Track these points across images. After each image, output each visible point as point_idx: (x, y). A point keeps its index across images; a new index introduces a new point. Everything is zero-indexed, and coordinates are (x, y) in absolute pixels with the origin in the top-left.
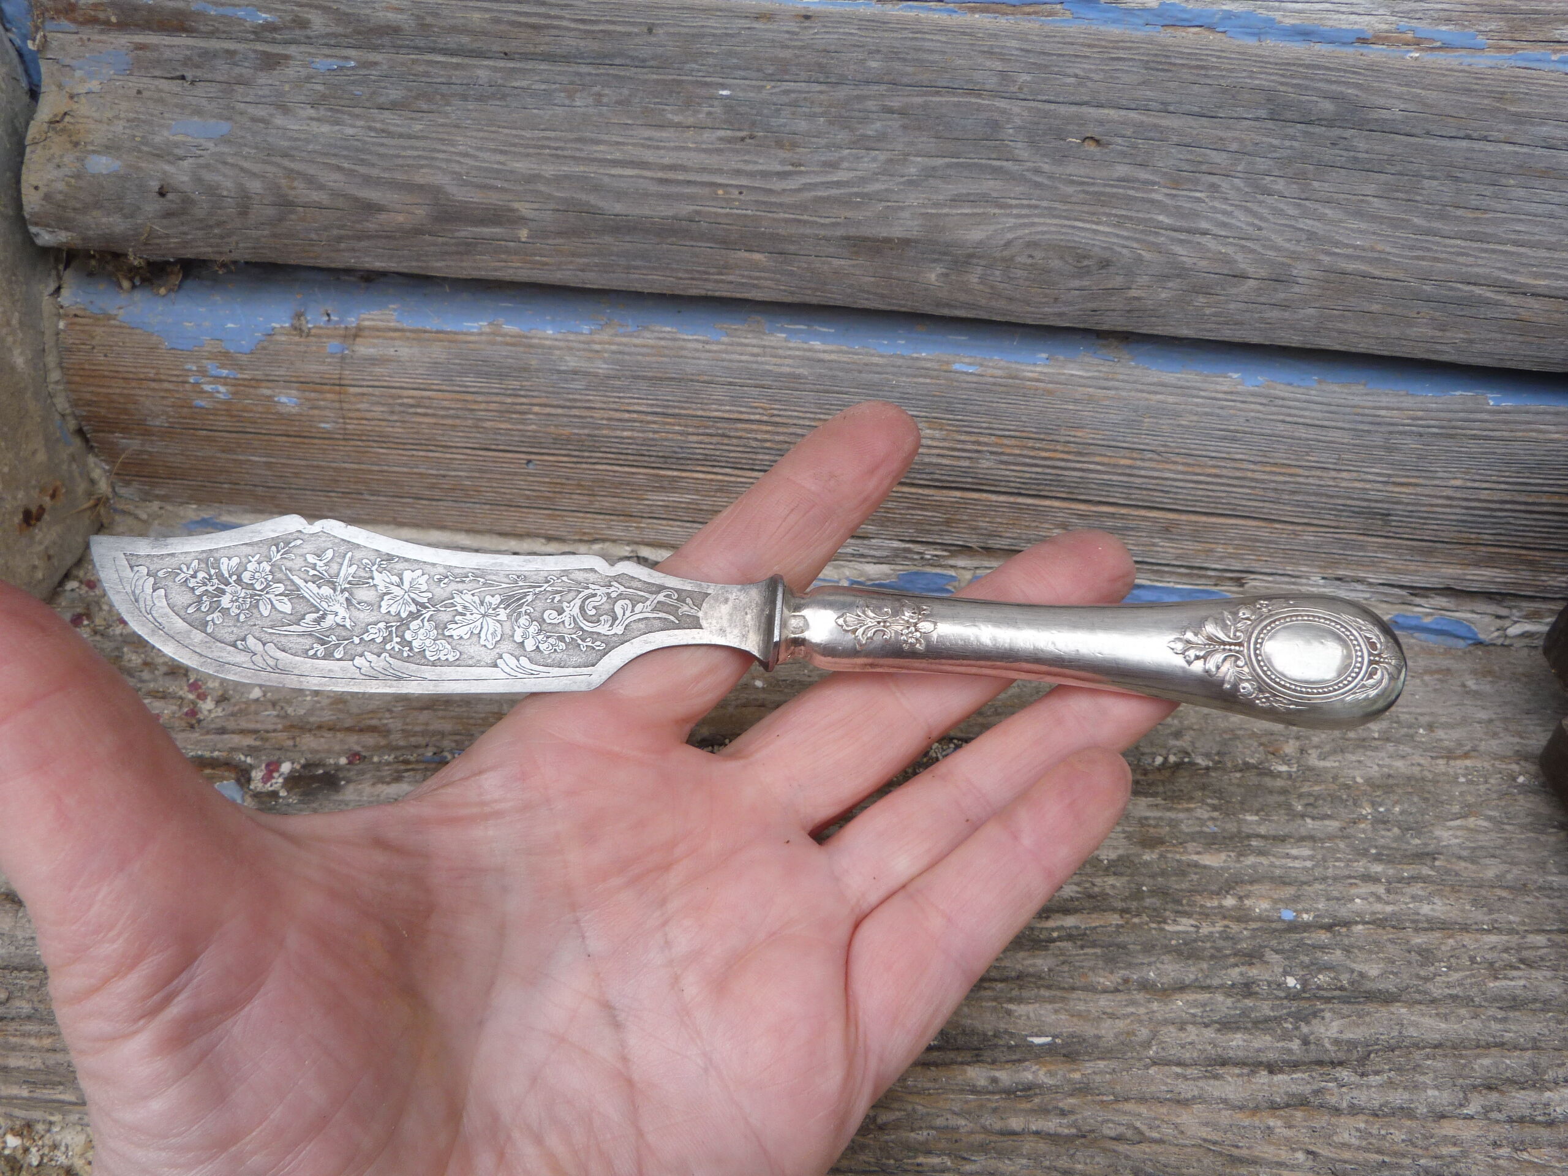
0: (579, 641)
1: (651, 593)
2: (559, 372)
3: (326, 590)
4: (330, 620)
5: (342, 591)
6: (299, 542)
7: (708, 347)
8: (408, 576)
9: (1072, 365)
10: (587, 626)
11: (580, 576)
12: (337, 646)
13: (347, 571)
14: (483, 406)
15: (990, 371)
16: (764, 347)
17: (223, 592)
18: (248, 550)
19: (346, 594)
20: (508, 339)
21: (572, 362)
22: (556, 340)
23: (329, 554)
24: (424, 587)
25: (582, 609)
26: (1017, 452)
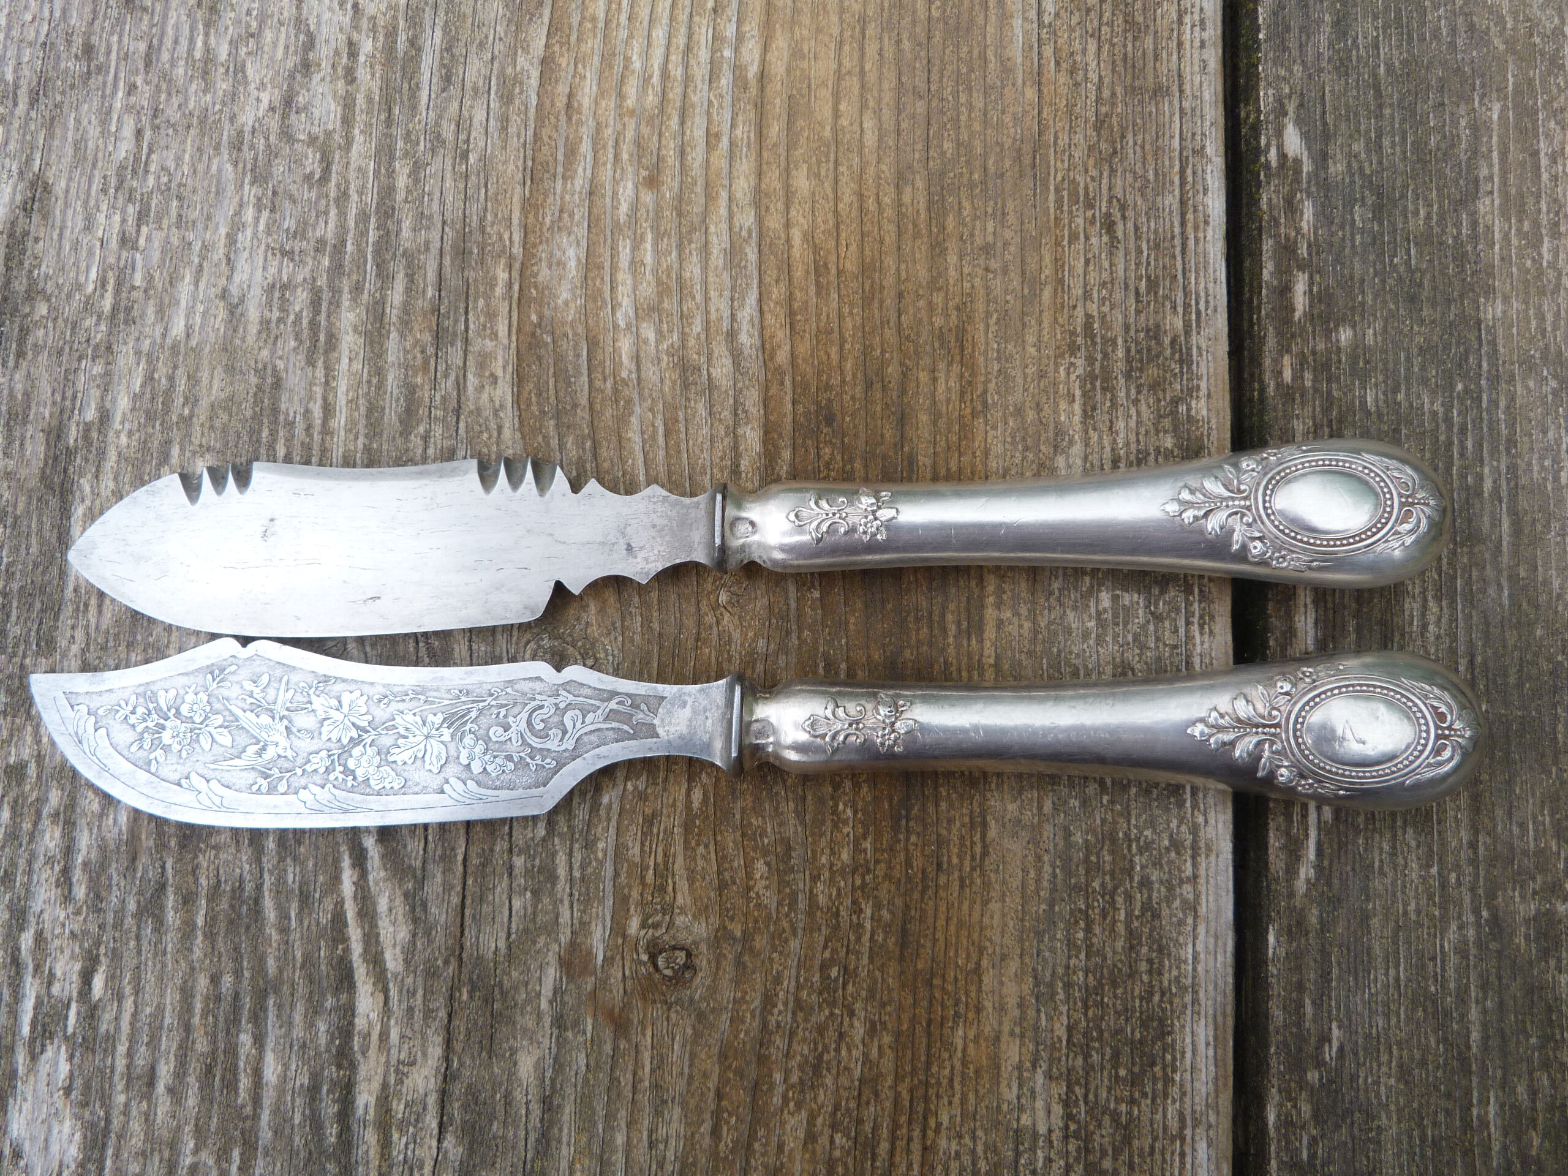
0: (528, 760)
1: (603, 700)
3: (265, 719)
4: (270, 753)
5: (281, 719)
6: (233, 668)
8: (346, 699)
10: (535, 742)
11: (526, 686)
12: (281, 779)
13: (284, 697)
17: (163, 728)
18: (185, 680)
19: (285, 722)
23: (265, 679)
24: (364, 710)
25: (529, 723)
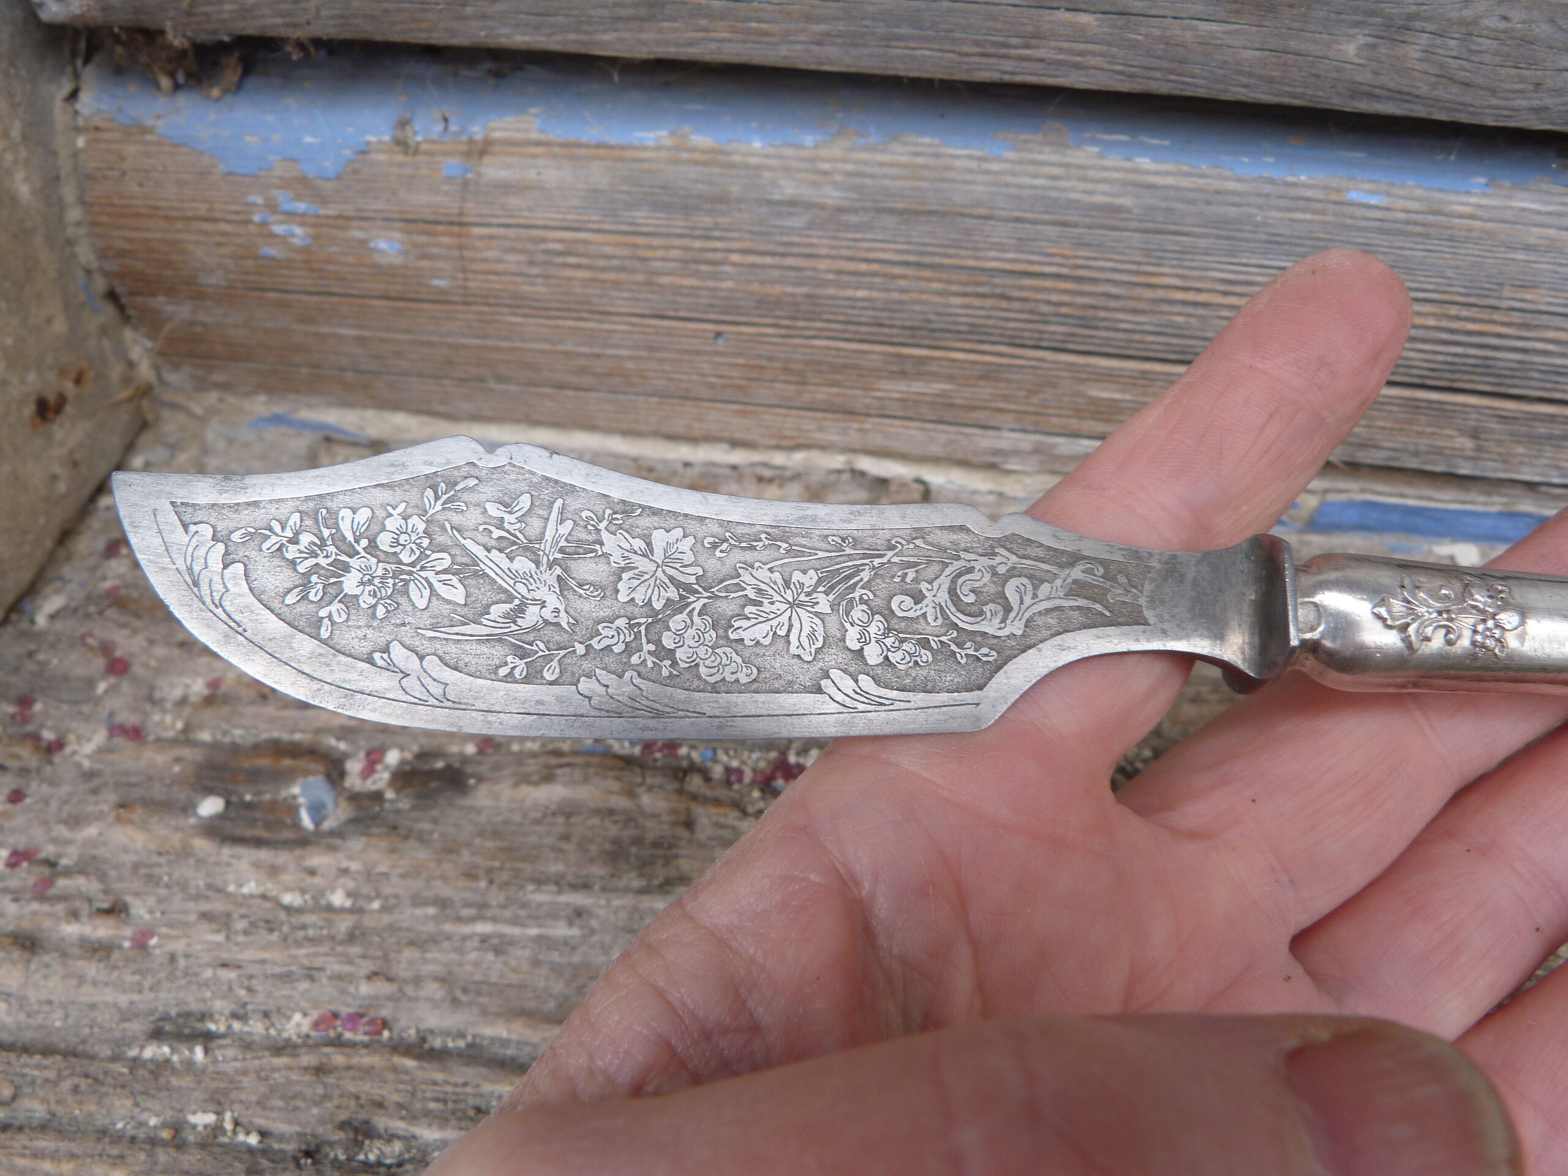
0: (954, 647)
1: (1061, 566)
2: (771, 203)
3: (523, 564)
4: (532, 615)
5: (550, 566)
6: (472, 482)
7: (986, 166)
8: (659, 538)
9: (1524, 195)
10: (964, 622)
11: (944, 539)
12: (548, 659)
13: (556, 532)
14: (660, 253)
15: (1401, 203)
16: (1067, 166)
17: (347, 568)
18: (385, 496)
19: (558, 571)
20: (698, 156)
21: (789, 189)
22: (767, 156)
23: (525, 502)
24: (689, 558)
25: (952, 592)
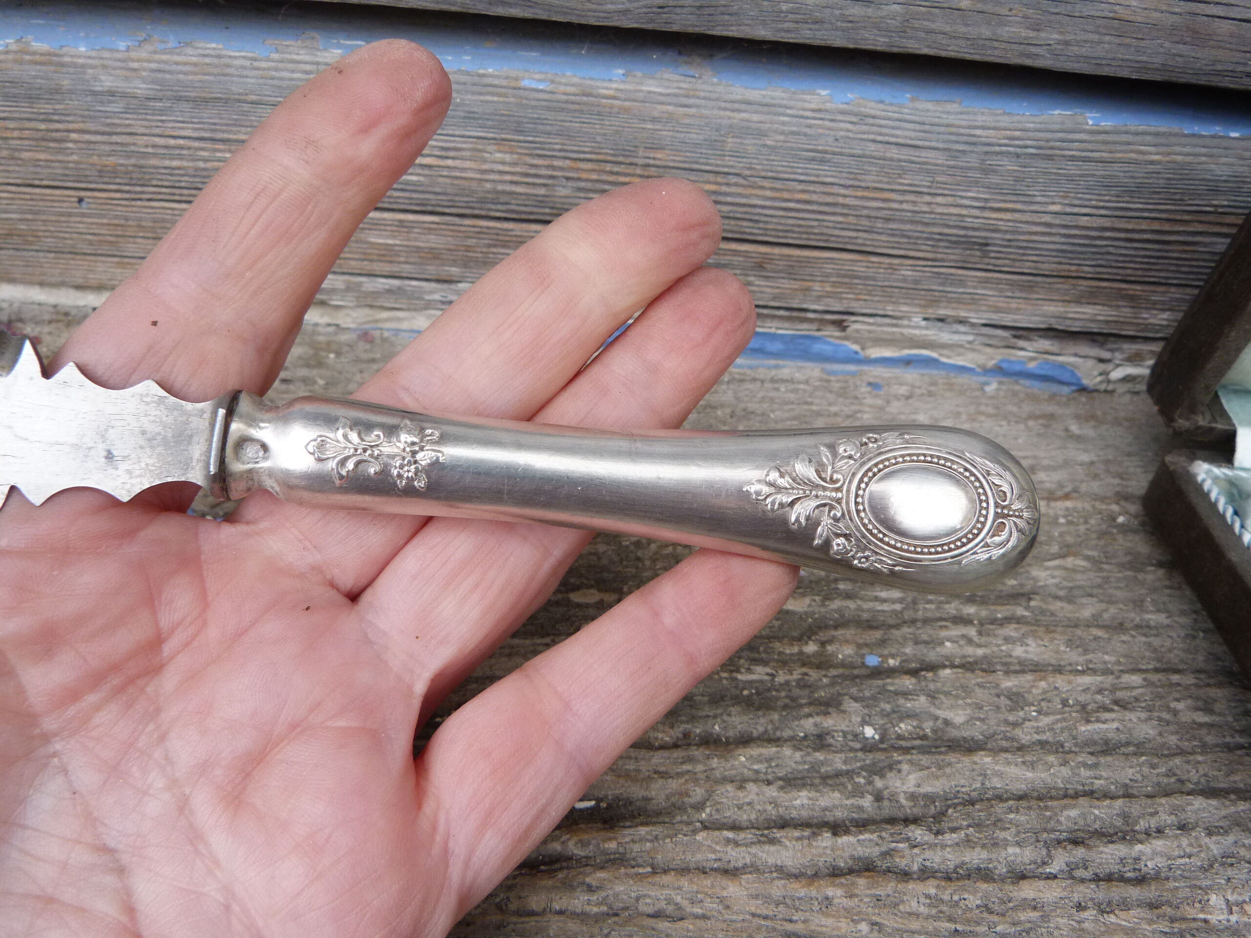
2: (94, 93)
7: (256, 64)
9: (651, 82)
14: (16, 134)
15: (562, 88)
16: (318, 63)
20: (37, 58)
21: (107, 82)
22: (90, 58)
26: (594, 176)
